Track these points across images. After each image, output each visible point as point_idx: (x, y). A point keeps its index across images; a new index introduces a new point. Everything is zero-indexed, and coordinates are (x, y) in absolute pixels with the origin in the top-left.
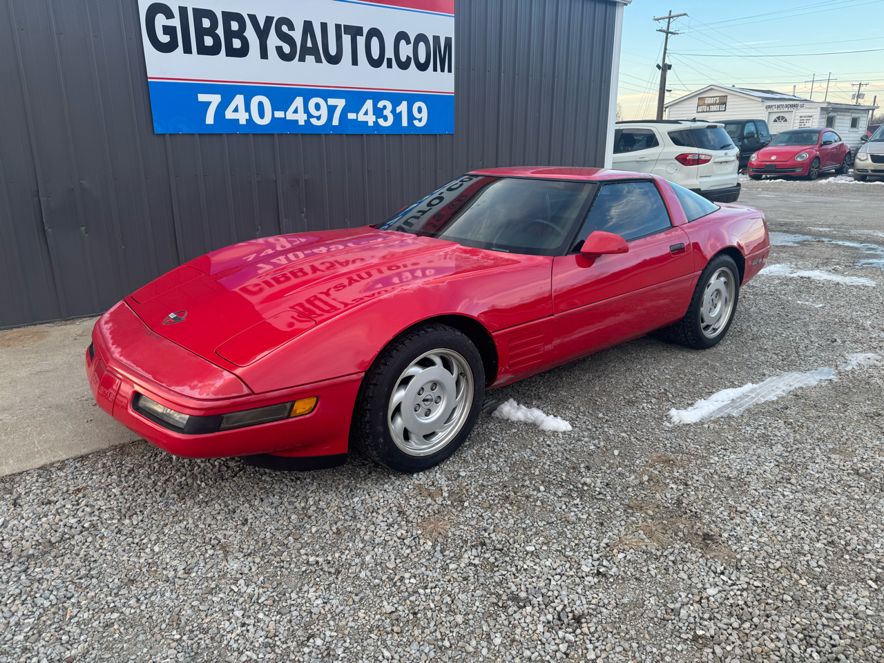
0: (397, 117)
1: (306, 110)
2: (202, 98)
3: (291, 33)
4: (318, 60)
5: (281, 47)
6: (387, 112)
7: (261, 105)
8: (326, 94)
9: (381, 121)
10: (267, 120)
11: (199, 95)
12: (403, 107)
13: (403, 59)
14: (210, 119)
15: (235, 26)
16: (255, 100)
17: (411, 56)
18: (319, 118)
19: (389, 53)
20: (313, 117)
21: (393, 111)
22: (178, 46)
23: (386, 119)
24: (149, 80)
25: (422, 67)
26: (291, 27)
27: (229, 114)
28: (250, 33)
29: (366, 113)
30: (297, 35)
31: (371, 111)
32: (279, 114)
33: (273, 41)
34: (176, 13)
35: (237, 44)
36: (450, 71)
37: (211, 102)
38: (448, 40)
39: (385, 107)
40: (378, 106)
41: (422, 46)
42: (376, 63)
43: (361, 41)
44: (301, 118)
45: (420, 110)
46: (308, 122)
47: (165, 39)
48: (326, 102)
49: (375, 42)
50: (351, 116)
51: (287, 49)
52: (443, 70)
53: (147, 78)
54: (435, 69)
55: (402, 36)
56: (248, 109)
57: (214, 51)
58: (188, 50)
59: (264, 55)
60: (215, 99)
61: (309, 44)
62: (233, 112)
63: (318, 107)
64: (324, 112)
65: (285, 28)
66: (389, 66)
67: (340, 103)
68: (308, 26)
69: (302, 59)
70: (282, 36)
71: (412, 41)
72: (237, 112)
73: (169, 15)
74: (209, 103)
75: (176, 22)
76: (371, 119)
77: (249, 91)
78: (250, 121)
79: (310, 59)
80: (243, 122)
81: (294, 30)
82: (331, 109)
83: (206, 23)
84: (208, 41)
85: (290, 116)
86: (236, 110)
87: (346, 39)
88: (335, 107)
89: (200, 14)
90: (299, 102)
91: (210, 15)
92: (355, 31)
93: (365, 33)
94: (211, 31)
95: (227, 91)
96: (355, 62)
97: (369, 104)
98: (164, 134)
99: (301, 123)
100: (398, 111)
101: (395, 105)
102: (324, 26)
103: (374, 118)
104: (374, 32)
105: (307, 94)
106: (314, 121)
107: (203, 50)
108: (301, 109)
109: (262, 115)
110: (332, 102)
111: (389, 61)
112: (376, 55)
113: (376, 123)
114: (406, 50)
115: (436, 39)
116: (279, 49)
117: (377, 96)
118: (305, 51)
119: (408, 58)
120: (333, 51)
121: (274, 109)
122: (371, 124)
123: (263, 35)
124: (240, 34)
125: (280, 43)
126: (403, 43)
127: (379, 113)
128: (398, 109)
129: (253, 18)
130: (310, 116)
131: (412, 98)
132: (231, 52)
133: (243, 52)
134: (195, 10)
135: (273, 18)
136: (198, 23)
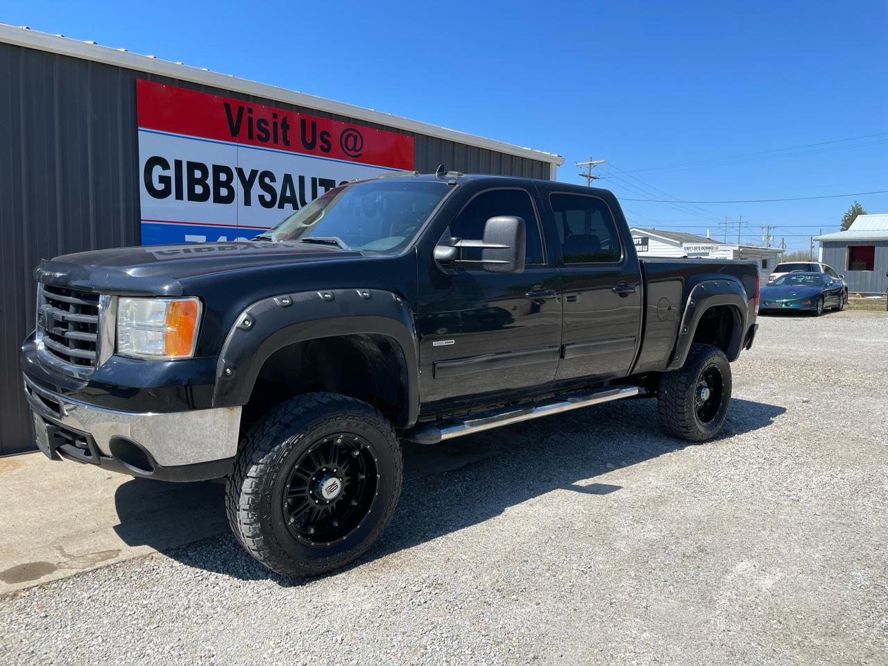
2: (189, 238)
3: (272, 184)
4: (295, 207)
5: (263, 195)
11: (186, 236)
15: (223, 177)
22: (171, 193)
24: (142, 222)
26: (273, 179)
28: (236, 184)
30: (278, 186)
33: (256, 190)
34: (172, 165)
35: (224, 192)
47: (159, 187)
51: (268, 198)
53: (140, 220)
57: (203, 197)
58: (179, 196)
59: (247, 202)
60: (200, 240)
61: (288, 194)
65: (267, 180)
68: (288, 179)
69: (281, 206)
70: (264, 186)
73: (165, 165)
75: (171, 173)
77: (232, 233)
79: (288, 206)
81: (275, 182)
83: (198, 174)
84: (199, 189)
87: (321, 190)
89: (192, 166)
91: (202, 167)
92: (328, 184)
94: (202, 182)
95: (212, 233)
102: (302, 179)
107: (193, 197)
116: (261, 198)
118: (284, 200)
123: (247, 185)
124: (227, 184)
125: (263, 193)
129: (240, 171)
132: (218, 199)
133: (229, 199)
134: (188, 163)
135: (258, 171)
136: (191, 174)
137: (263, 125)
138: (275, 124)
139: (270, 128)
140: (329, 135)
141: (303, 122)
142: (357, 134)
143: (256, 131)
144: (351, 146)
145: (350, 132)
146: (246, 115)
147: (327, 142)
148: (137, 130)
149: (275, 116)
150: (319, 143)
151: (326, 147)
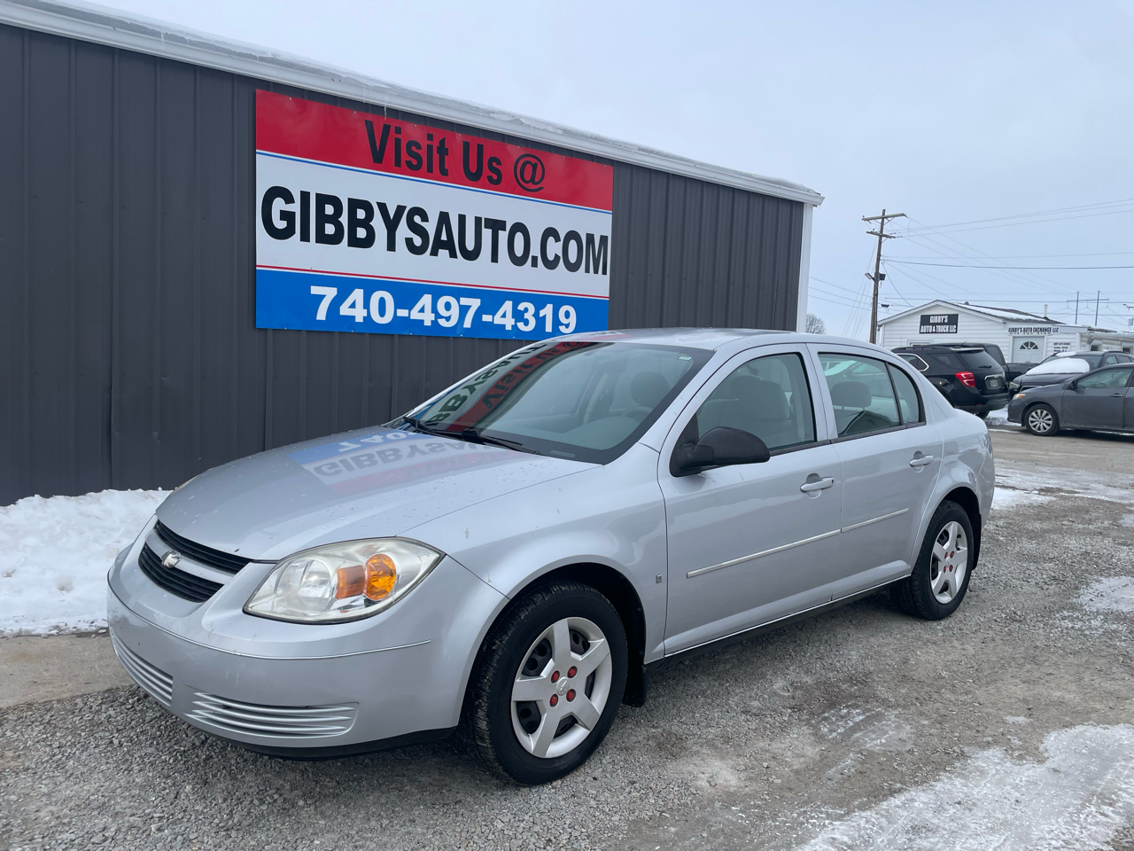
0: (541, 321)
1: (434, 310)
2: (315, 290)
3: (424, 224)
4: (453, 255)
5: (412, 239)
6: (529, 316)
7: (382, 302)
8: (458, 292)
9: (521, 326)
10: (388, 319)
11: (312, 287)
12: (547, 311)
13: (551, 257)
14: (321, 314)
15: (361, 214)
16: (376, 297)
17: (560, 255)
18: (448, 319)
19: (535, 250)
20: (442, 317)
21: (536, 315)
22: (294, 233)
23: (526, 323)
24: (257, 268)
25: (573, 268)
26: (425, 218)
27: (345, 310)
28: (378, 223)
29: (504, 316)
30: (431, 227)
31: (509, 314)
32: (402, 313)
33: (403, 231)
34: (297, 198)
35: (362, 233)
36: (604, 272)
37: (324, 296)
38: (604, 239)
39: (526, 310)
40: (519, 308)
41: (573, 245)
42: (518, 261)
43: (503, 236)
44: (428, 318)
45: (567, 315)
46: (435, 323)
47: (281, 224)
48: (459, 301)
49: (519, 237)
50: (486, 318)
51: (418, 241)
52: (596, 272)
53: (256, 266)
54: (587, 271)
55: (550, 232)
56: (367, 305)
57: (335, 239)
58: (305, 237)
59: (391, 246)
60: (330, 293)
61: (444, 237)
62: (350, 307)
63: (448, 306)
64: (455, 312)
65: (417, 219)
66: (534, 264)
67: (475, 303)
68: (444, 218)
69: (434, 253)
70: (414, 227)
71: (562, 238)
72: (355, 308)
73: (289, 198)
74: (321, 297)
75: (296, 207)
76: (509, 323)
77: (370, 286)
78: (368, 318)
79: (444, 253)
80: (359, 319)
81: (427, 221)
82: (464, 310)
83: (329, 210)
84: (330, 229)
85: (415, 315)
86: (353, 306)
87: (487, 234)
88: (468, 307)
89: (323, 199)
90: (426, 300)
91: (335, 201)
92: (496, 225)
93: (508, 228)
94: (334, 219)
95: (345, 285)
96: (495, 258)
97: (508, 306)
98: (266, 329)
99: (428, 323)
100: (541, 315)
101: (539, 307)
102: (462, 219)
103: (512, 322)
104: (519, 227)
105: (437, 291)
106: (442, 322)
107: (322, 238)
108: (428, 308)
109: (382, 312)
110: (464, 301)
111: (535, 259)
112: (519, 251)
113: (515, 327)
114: (554, 248)
115: (590, 238)
116: (409, 242)
117: (517, 297)
118: (439, 244)
119: (557, 257)
120: (470, 245)
121: (397, 306)
122: (509, 328)
123: (392, 226)
124: (366, 223)
125: (411, 235)
126: (551, 240)
127: (519, 315)
128: (542, 313)
129: (383, 207)
130: (438, 316)
131: (558, 301)
132: (355, 242)
133: (368, 242)
134: (318, 196)
135: (405, 207)
136: (320, 209)
137: (414, 149)
138: (430, 148)
139: (423, 153)
140: (499, 163)
141: (466, 145)
142: (537, 162)
143: (405, 157)
144: (528, 177)
145: (529, 159)
146: (393, 135)
147: (498, 173)
148: (255, 153)
149: (430, 137)
150: (486, 171)
151: (495, 177)
